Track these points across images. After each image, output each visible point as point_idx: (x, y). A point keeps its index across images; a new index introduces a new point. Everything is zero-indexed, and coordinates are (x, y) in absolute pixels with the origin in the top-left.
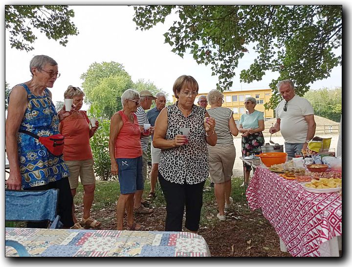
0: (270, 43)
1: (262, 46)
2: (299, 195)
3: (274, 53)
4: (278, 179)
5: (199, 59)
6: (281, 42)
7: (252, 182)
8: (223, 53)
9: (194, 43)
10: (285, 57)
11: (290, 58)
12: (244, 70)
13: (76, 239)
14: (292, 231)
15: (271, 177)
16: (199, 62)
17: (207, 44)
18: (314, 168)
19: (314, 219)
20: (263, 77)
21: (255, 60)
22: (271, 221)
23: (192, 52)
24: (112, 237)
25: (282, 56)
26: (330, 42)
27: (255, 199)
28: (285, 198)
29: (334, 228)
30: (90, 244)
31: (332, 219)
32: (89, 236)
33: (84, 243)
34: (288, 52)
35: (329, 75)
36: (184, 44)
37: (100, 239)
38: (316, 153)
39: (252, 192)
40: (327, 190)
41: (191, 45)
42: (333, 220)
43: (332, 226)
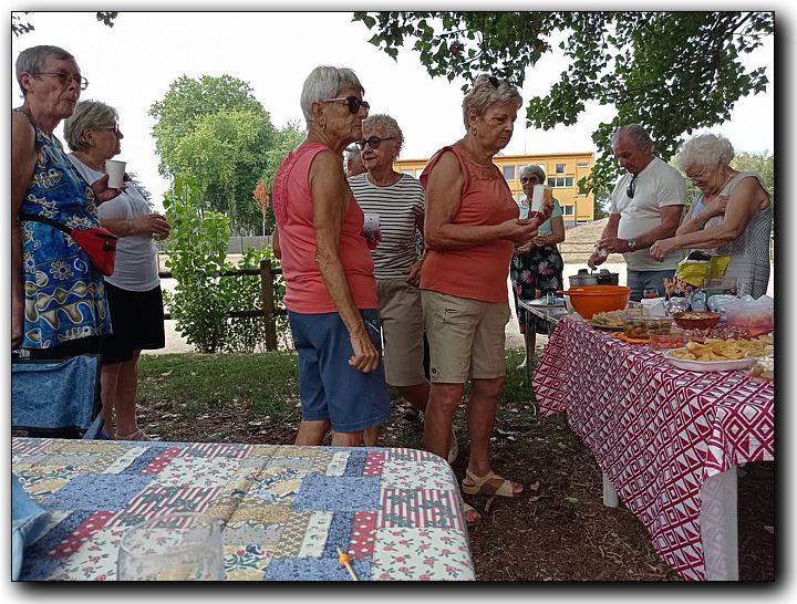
0: (599, 34)
1: (581, 41)
2: (658, 376)
3: (609, 57)
4: (610, 343)
5: (435, 65)
6: (625, 32)
7: (548, 353)
8: (490, 52)
9: (422, 25)
10: (630, 70)
11: (642, 71)
12: (537, 99)
13: (142, 462)
14: (635, 458)
15: (592, 340)
16: (433, 73)
17: (454, 29)
18: (690, 320)
19: (692, 428)
20: (580, 116)
21: (564, 74)
22: (587, 440)
23: (418, 46)
24: (229, 457)
25: (624, 67)
26: (736, 37)
27: (552, 391)
28: (625, 384)
29: (735, 447)
30: (176, 473)
31: (732, 425)
32: (175, 455)
33: (160, 470)
34: (639, 57)
35: (728, 117)
36: (400, 25)
37: (200, 462)
38: (694, 288)
39: (547, 376)
40: (720, 364)
41: (416, 28)
42: (735, 429)
43: (732, 442)
